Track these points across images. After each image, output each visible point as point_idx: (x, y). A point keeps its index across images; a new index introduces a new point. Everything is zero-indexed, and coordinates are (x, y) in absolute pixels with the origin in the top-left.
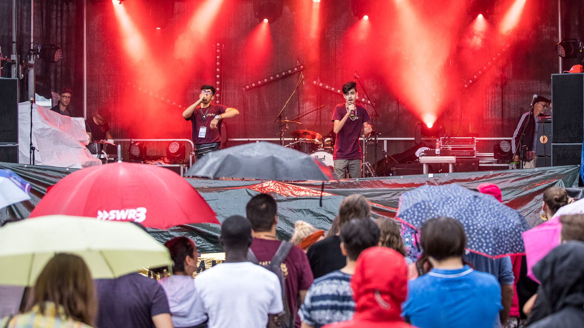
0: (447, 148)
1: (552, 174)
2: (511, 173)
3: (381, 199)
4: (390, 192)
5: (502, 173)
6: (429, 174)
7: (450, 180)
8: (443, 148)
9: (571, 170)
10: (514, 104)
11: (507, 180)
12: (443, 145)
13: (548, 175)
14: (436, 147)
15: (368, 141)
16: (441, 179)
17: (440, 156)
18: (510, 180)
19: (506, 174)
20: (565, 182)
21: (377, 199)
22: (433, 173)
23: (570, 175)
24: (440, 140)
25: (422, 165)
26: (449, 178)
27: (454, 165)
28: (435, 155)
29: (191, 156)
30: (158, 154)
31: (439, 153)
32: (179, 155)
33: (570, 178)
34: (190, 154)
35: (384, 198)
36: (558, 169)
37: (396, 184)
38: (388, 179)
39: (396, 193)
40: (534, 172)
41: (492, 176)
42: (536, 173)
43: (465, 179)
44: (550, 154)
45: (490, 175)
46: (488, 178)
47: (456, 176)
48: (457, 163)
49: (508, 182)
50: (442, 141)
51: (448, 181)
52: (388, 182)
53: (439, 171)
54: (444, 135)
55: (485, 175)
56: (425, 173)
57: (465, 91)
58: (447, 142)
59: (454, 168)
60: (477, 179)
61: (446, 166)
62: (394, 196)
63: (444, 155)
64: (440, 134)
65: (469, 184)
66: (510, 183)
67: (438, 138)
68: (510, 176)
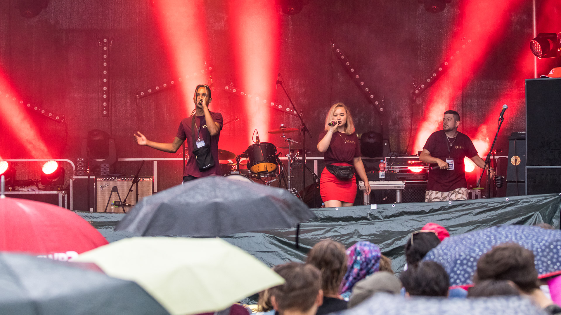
0: (393, 171)
1: (527, 204)
2: (475, 203)
3: (312, 237)
4: (323, 227)
5: (464, 204)
6: (371, 205)
7: (398, 213)
8: (388, 170)
9: (550, 199)
10: (478, 114)
11: (470, 213)
12: (388, 167)
13: (521, 206)
14: (379, 169)
15: (294, 160)
16: (386, 211)
17: (385, 181)
18: (473, 212)
19: (469, 204)
20: (543, 214)
21: (306, 236)
22: (377, 204)
23: (549, 207)
24: (384, 160)
25: (362, 192)
26: (397, 210)
27: (402, 191)
28: (379, 180)
29: (71, 181)
30: (30, 178)
31: (383, 177)
32: (56, 179)
33: (550, 210)
34: (70, 178)
35: (316, 235)
36: (534, 199)
37: (330, 217)
38: (320, 212)
39: (330, 228)
40: (503, 202)
41: (450, 208)
42: (505, 204)
43: (417, 211)
44: (525, 179)
45: (449, 206)
46: (446, 210)
47: (405, 208)
48: (406, 190)
49: (472, 214)
50: (387, 162)
51: (396, 214)
52: (319, 215)
53: (383, 199)
54: (390, 153)
55: (443, 206)
56: (366, 203)
57: (415, 99)
58: (393, 163)
59: (402, 197)
60: (432, 210)
61: (392, 193)
62: (327, 233)
63: (390, 180)
64: (385, 152)
65: (423, 218)
66: (473, 216)
67: (382, 158)
68: (474, 207)
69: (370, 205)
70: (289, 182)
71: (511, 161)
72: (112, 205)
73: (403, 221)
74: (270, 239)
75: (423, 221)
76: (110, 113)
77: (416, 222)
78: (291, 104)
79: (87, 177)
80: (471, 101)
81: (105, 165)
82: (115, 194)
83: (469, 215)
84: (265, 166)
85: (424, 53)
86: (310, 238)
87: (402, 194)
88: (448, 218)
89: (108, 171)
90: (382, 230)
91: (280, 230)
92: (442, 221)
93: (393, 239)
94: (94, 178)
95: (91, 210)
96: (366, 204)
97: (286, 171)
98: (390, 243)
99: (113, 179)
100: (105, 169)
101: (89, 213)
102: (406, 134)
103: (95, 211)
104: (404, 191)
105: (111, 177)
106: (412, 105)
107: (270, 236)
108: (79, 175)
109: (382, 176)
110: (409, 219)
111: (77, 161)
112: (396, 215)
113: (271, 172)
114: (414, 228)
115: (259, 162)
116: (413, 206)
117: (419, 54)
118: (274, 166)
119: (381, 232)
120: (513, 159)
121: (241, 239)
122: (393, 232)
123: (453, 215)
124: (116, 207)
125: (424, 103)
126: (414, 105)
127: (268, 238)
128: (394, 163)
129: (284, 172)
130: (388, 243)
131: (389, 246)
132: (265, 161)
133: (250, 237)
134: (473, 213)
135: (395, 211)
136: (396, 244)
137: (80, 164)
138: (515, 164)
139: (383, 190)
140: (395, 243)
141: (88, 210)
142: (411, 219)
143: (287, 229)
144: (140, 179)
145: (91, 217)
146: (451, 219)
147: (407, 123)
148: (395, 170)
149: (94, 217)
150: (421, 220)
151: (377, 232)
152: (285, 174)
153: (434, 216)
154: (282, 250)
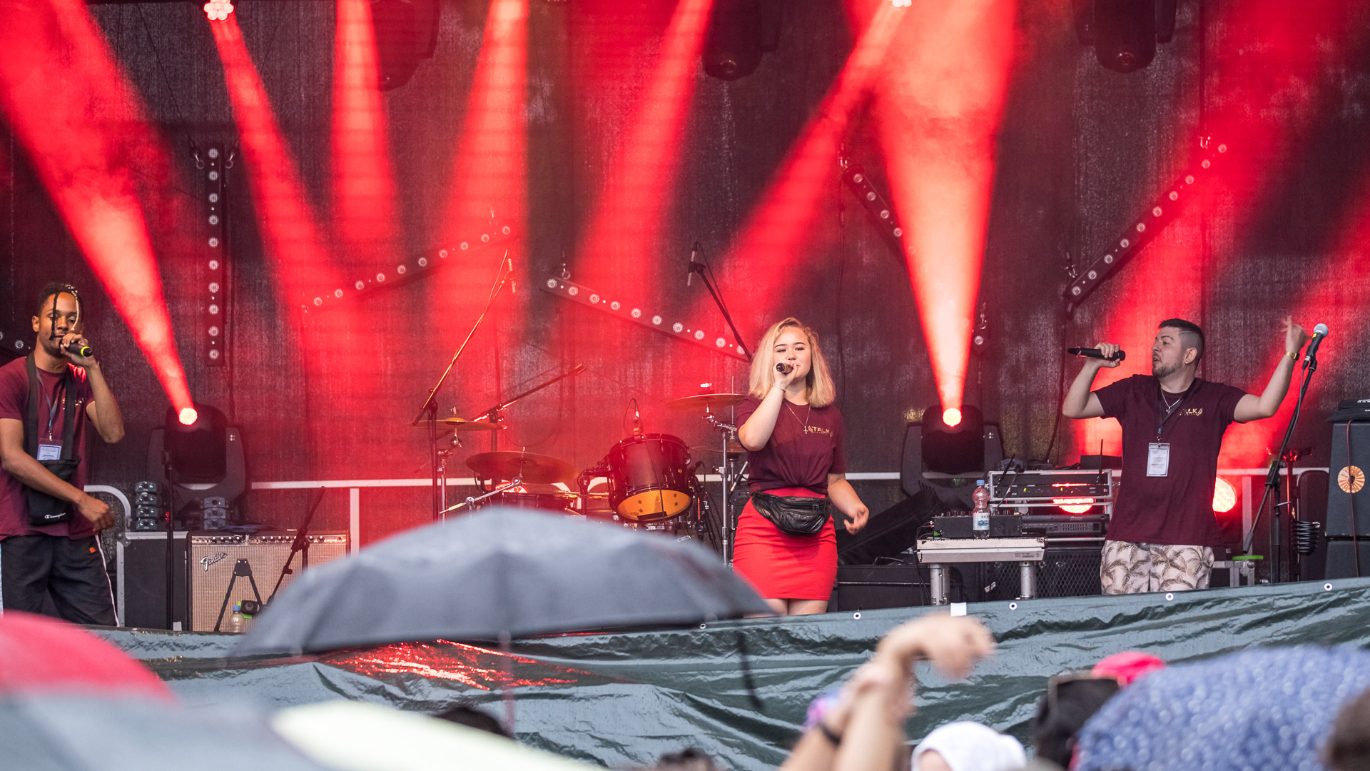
0: (1012, 510)
2: (1238, 599)
3: (789, 694)
4: (819, 668)
5: (1208, 600)
6: (952, 604)
7: (1025, 627)
8: (999, 508)
10: (1246, 350)
11: (1225, 625)
12: (997, 499)
13: (1367, 604)
14: (974, 505)
15: (739, 483)
16: (994, 620)
17: (990, 538)
18: (1235, 622)
19: (1221, 601)
21: (772, 692)
22: (968, 601)
24: (986, 482)
25: (925, 571)
26: (1023, 619)
27: (1037, 567)
28: (973, 535)
29: (120, 547)
31: (984, 528)
34: (116, 538)
35: (799, 690)
37: (839, 639)
38: (809, 625)
39: (837, 671)
40: (1318, 594)
41: (1171, 611)
42: (1323, 600)
43: (1079, 621)
45: (1166, 605)
46: (1159, 618)
47: (1046, 611)
48: (1047, 563)
49: (1230, 629)
50: (994, 485)
51: (1019, 630)
52: (808, 633)
53: (986, 589)
54: (1002, 461)
55: (1149, 608)
56: (938, 600)
57: (1073, 310)
58: (1012, 488)
59: (1037, 583)
60: (1120, 619)
61: (1010, 571)
62: (831, 683)
63: (1002, 535)
64: (988, 459)
65: (1094, 639)
66: (1235, 634)
67: (981, 475)
68: (1236, 610)
69: (950, 604)
70: (725, 542)
71: (1339, 479)
72: (234, 612)
73: (1040, 649)
74: (675, 703)
75: (1095, 648)
76: (227, 355)
77: (1076, 651)
78: (729, 327)
79: (163, 536)
80: (1228, 314)
81: (215, 502)
82: (242, 582)
83: (1223, 632)
84: (657, 499)
85: (1095, 183)
86: (783, 697)
87: (1037, 575)
88: (1164, 640)
89: (224, 517)
90: (983, 673)
91: (700, 677)
92: (1147, 649)
93: (1012, 700)
94: (185, 537)
95: (177, 626)
96: (938, 603)
97: (715, 514)
98: (1005, 710)
99: (238, 540)
100: (215, 513)
101: (170, 634)
102: (1046, 407)
103: (187, 628)
104: (1042, 567)
105: (232, 533)
106: (1063, 327)
107: (673, 694)
108: (142, 530)
109: (981, 524)
110: (1057, 643)
111: (137, 490)
112: (1022, 631)
113: (676, 516)
114: (1070, 669)
115: (641, 489)
116: (1067, 606)
117: (1081, 188)
118: (682, 500)
119: (980, 680)
120: (1343, 476)
121: (594, 701)
122: (1013, 681)
123: (1179, 632)
124: (246, 617)
125: (1095, 321)
126: (1067, 326)
127: (669, 698)
128: (1013, 490)
129: (710, 517)
130: (1000, 711)
131: (1003, 719)
132: (658, 486)
133: (620, 696)
134: (1233, 626)
135: (1018, 622)
136: (1021, 713)
137: (146, 499)
138: (1351, 489)
139: (984, 563)
140: (1017, 710)
141: (170, 627)
142: (1063, 642)
143: (719, 675)
144: (313, 539)
145: (177, 645)
146: (1173, 642)
147: (1051, 376)
148: (1017, 508)
149: (184, 645)
150: (1089, 646)
151: (968, 679)
152: (714, 521)
153: (1127, 634)
154: (706, 732)
